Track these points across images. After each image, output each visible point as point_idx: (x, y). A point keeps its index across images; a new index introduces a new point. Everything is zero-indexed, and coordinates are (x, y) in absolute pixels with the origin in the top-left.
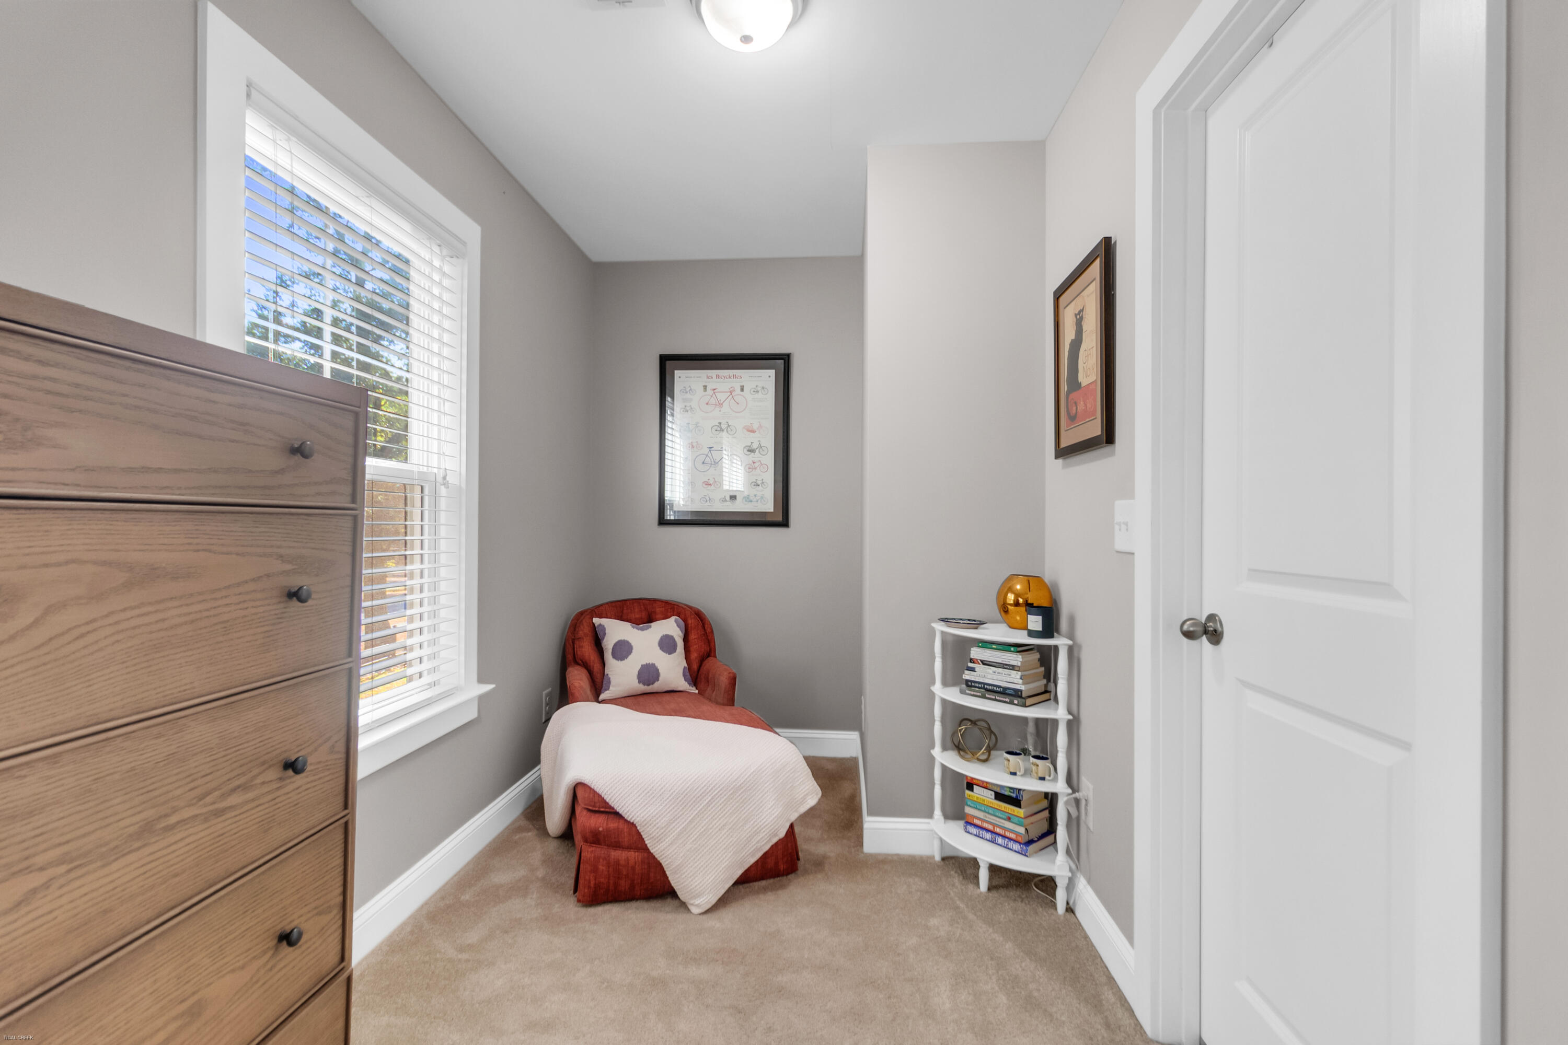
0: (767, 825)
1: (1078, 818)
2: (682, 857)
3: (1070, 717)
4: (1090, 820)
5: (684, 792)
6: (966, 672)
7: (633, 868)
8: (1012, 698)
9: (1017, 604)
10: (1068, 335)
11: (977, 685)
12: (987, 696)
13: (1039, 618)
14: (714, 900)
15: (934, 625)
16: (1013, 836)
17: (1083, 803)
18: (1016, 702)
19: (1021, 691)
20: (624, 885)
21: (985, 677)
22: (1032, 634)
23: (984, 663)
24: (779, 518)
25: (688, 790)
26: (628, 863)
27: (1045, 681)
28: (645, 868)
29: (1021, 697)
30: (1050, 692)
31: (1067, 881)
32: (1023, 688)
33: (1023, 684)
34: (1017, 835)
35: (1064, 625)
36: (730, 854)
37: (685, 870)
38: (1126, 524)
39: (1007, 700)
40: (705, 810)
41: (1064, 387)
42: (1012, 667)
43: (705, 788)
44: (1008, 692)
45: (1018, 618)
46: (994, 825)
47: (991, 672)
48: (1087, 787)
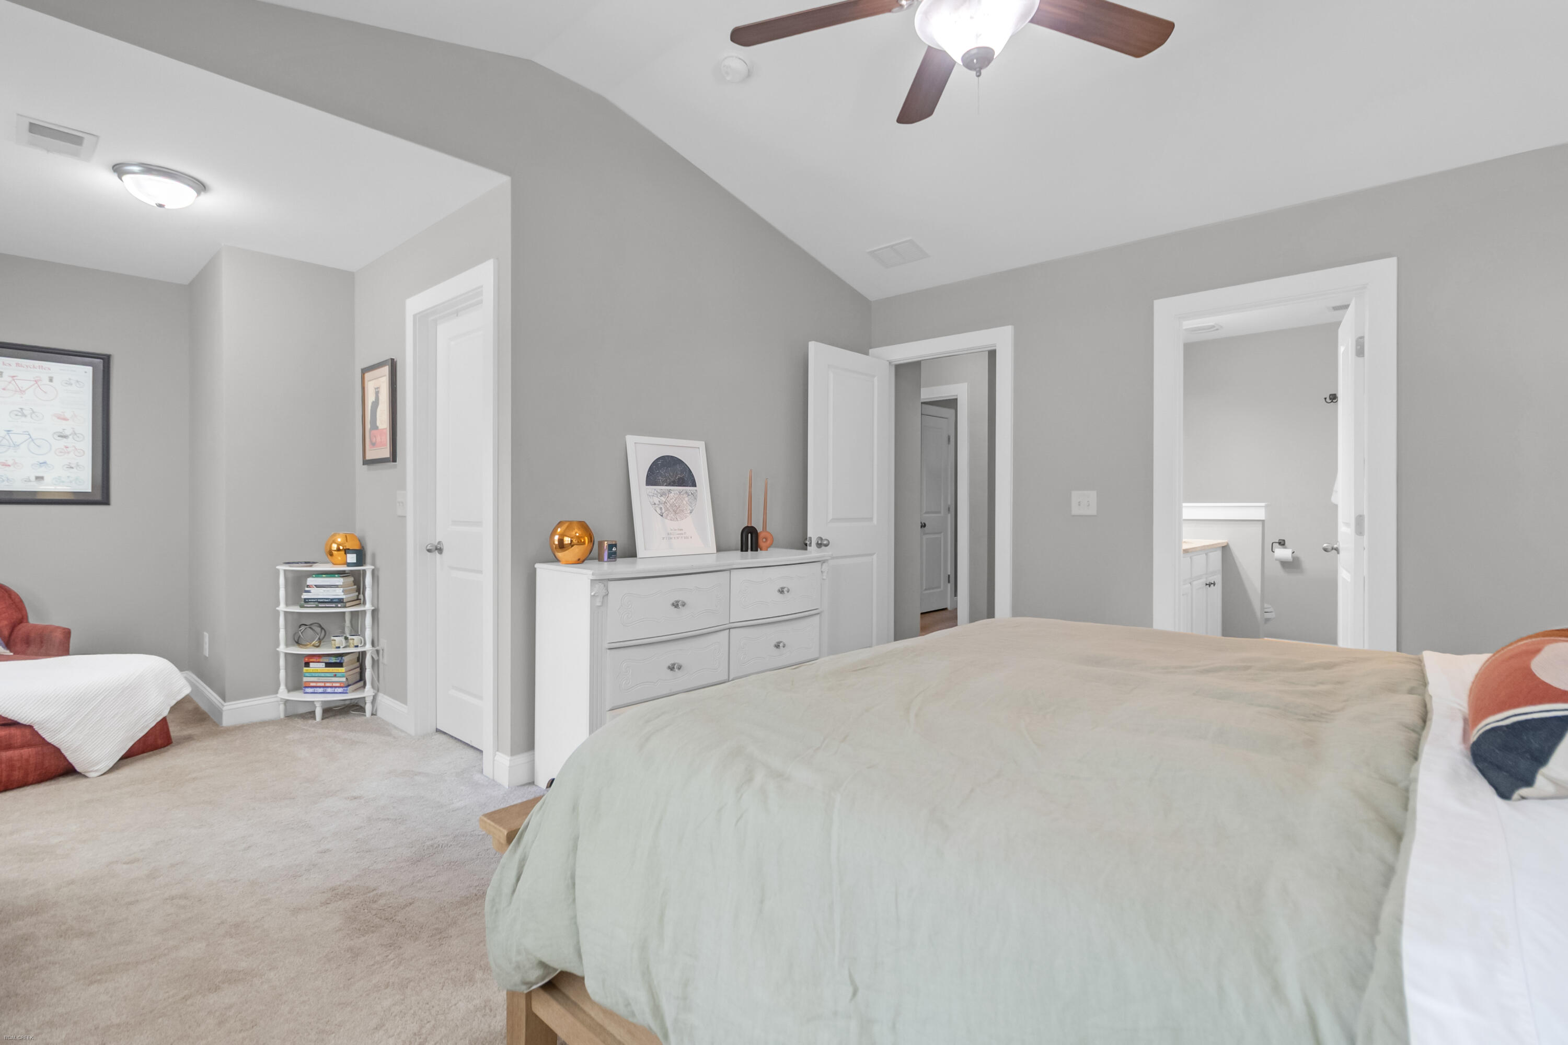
0: (153, 709)
1: (378, 661)
2: (81, 740)
3: (373, 608)
4: (384, 660)
5: (78, 696)
6: (304, 594)
7: (27, 761)
8: (337, 604)
9: (338, 550)
10: (370, 398)
11: (312, 600)
12: (320, 605)
13: (355, 555)
14: (111, 765)
15: (278, 567)
16: (338, 685)
17: (381, 652)
18: (339, 605)
19: (343, 599)
20: (17, 775)
21: (318, 595)
22: (349, 565)
23: (317, 586)
24: (98, 497)
25: (82, 694)
26: (22, 757)
27: (357, 594)
28: (39, 759)
29: (343, 602)
30: (360, 599)
31: (372, 698)
32: (344, 597)
33: (344, 595)
34: (340, 683)
35: (368, 558)
36: (123, 733)
37: (84, 748)
38: (402, 503)
39: (334, 605)
40: (99, 706)
41: (368, 426)
42: (337, 586)
43: (98, 691)
44: (334, 601)
45: (339, 558)
46: (325, 682)
47: (322, 591)
48: (383, 643)
